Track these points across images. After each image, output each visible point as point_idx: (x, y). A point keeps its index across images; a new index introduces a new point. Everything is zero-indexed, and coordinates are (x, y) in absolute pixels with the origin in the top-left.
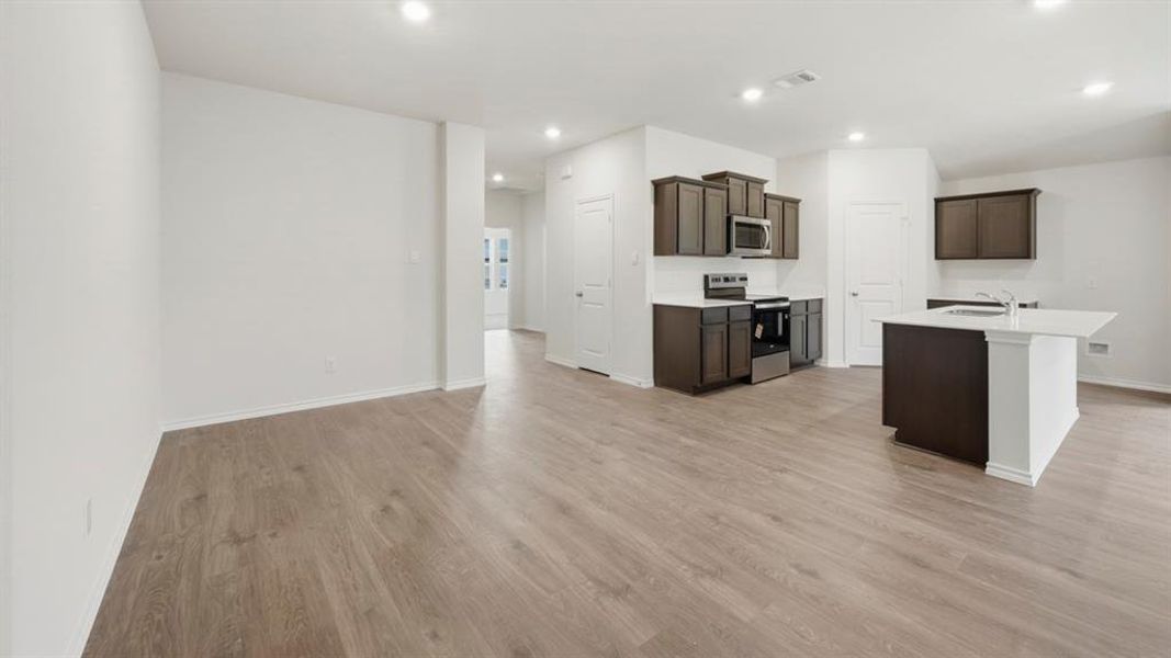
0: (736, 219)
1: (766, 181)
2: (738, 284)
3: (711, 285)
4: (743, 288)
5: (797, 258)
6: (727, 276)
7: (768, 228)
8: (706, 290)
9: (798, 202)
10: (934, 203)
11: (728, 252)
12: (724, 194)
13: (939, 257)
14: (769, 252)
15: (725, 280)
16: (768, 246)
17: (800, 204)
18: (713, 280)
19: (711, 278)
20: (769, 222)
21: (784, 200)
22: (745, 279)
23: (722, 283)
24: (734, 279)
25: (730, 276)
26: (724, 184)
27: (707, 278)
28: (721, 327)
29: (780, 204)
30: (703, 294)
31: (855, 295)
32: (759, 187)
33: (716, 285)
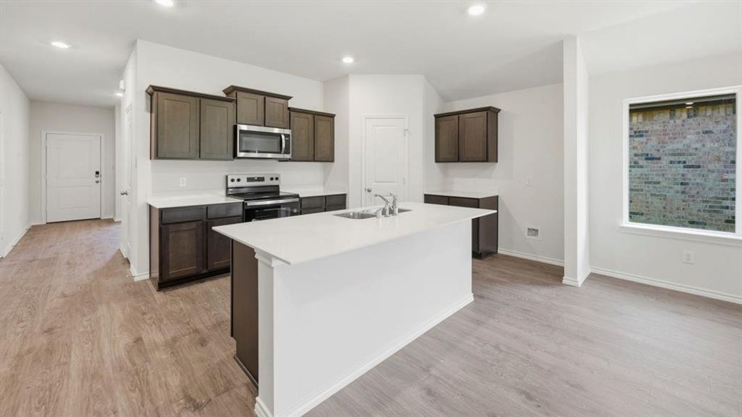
0: (240, 127)
1: (291, 97)
2: (274, 183)
3: (230, 184)
4: (278, 186)
5: (333, 161)
6: (252, 176)
7: (287, 136)
8: (227, 188)
9: (332, 116)
10: (434, 118)
11: (235, 155)
12: (230, 105)
13: (437, 161)
14: (288, 156)
15: (249, 180)
16: (287, 152)
17: (335, 118)
18: (233, 180)
19: (230, 178)
20: (288, 132)
21: (315, 114)
22: (277, 179)
23: (244, 183)
24: (262, 179)
25: (256, 176)
26: (233, 96)
27: (227, 177)
28: (194, 225)
29: (310, 117)
30: (223, 192)
31: (369, 191)
32: (282, 101)
33: (236, 184)
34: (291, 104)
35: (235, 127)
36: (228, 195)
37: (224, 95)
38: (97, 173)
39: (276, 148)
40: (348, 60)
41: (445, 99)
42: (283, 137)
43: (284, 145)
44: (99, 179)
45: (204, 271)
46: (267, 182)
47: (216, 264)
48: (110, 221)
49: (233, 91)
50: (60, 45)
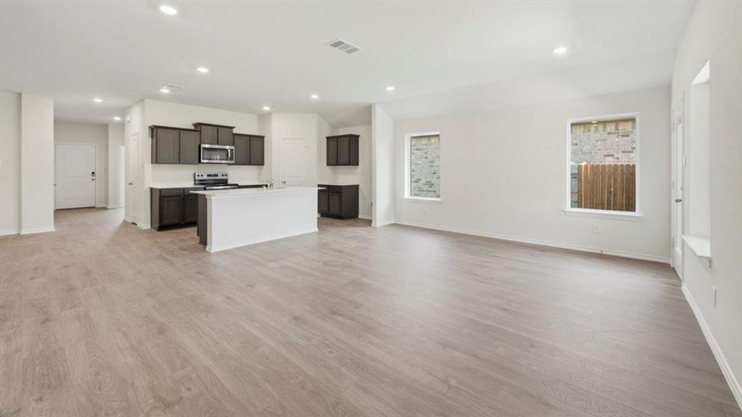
0: (203, 146)
1: (234, 128)
2: (224, 178)
3: (197, 178)
4: (227, 180)
5: (263, 165)
6: (210, 174)
7: (231, 150)
8: (195, 180)
9: (263, 137)
10: (326, 139)
11: (200, 162)
12: (197, 134)
13: (328, 164)
14: (233, 162)
15: (208, 176)
16: (231, 159)
17: (265, 139)
18: (198, 176)
19: (196, 175)
20: (233, 148)
21: (250, 136)
22: (226, 175)
23: (205, 177)
24: (217, 175)
25: (213, 174)
26: (199, 129)
27: (195, 174)
28: (177, 198)
29: (248, 138)
30: (193, 182)
31: (284, 183)
32: (229, 130)
33: (200, 178)
34: (235, 131)
35: (200, 146)
36: (195, 184)
37: (193, 128)
38: (93, 173)
39: (225, 157)
40: (266, 108)
41: (334, 127)
42: (229, 151)
43: (229, 155)
44: (94, 178)
45: (183, 223)
46: (220, 177)
47: (189, 220)
48: (105, 208)
49: (198, 126)
50: (98, 100)
